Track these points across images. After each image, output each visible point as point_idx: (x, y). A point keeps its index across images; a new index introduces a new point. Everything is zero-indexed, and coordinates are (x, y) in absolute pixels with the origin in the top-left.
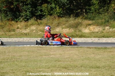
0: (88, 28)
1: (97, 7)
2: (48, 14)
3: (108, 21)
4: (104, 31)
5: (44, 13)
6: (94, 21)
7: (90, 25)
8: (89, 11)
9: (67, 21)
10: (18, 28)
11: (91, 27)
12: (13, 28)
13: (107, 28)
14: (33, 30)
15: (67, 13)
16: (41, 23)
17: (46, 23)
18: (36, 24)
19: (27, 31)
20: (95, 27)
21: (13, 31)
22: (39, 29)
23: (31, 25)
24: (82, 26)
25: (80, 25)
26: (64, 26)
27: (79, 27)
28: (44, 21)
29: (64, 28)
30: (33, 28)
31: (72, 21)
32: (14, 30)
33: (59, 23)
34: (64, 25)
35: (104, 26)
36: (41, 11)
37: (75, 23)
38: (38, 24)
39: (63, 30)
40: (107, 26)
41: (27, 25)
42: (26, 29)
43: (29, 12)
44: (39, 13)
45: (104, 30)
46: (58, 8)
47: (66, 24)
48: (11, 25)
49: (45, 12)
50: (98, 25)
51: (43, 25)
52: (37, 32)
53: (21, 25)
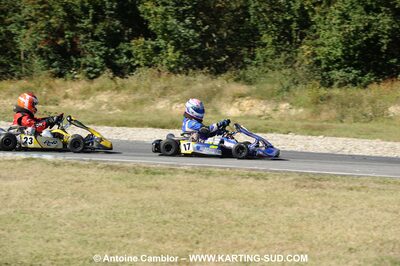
0: (236, 104)
1: (270, 51)
2: (146, 65)
3: (288, 90)
4: (276, 116)
5: (137, 62)
6: (254, 88)
7: (242, 96)
8: (249, 60)
9: (188, 84)
10: (66, 97)
11: (245, 103)
12: (54, 97)
13: (284, 106)
14: (101, 104)
15: (196, 62)
16: (123, 86)
17: (136, 85)
18: (110, 88)
19: (88, 105)
20: (254, 101)
21: (54, 104)
22: (115, 100)
23: (98, 90)
24: (223, 99)
25: (218, 95)
26: (177, 97)
27: (214, 100)
28: (132, 80)
29: (177, 101)
30: (103, 97)
31: (200, 85)
32: (56, 102)
33: (165, 88)
34: (178, 92)
35: (277, 101)
36: (129, 54)
37: (206, 91)
38: (117, 88)
39: (174, 107)
40: (284, 100)
41: (89, 90)
42: (84, 99)
43: (101, 57)
44: (125, 59)
45: (275, 110)
46: (171, 49)
47: (183, 90)
48: (51, 87)
49: (139, 59)
50: (264, 96)
51: (127, 91)
52: (110, 110)
53: (74, 90)
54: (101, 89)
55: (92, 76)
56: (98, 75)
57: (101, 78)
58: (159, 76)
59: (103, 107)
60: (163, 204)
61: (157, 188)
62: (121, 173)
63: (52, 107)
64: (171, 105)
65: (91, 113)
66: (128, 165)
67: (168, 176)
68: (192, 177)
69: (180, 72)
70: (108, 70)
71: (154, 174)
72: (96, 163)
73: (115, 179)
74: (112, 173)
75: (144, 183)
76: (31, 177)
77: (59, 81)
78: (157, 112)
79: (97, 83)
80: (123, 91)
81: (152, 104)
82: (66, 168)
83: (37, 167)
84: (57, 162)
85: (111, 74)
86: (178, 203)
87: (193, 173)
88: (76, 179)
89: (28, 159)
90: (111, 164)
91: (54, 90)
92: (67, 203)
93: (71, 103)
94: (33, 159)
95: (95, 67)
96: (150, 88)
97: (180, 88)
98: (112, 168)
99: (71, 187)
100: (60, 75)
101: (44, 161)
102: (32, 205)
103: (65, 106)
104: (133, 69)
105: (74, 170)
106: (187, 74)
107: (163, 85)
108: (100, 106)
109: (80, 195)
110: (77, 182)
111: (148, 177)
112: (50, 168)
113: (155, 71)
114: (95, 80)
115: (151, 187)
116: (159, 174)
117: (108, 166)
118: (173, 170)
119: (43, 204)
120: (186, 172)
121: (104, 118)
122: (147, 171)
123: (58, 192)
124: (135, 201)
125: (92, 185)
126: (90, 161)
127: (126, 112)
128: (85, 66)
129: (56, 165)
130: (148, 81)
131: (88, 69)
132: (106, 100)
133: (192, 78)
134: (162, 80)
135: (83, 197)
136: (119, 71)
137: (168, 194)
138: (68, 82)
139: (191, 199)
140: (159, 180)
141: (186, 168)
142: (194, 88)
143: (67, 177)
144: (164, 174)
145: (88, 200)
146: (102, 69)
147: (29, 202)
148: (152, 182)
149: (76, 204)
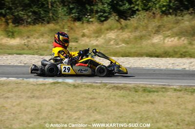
2: (143, 9)
5: (136, 7)
9: (177, 23)
10: (83, 36)
12: (75, 36)
14: (110, 40)
16: (126, 26)
17: (135, 25)
18: (117, 28)
19: (100, 41)
21: (74, 41)
22: (121, 37)
23: (107, 30)
26: (169, 33)
28: (133, 21)
29: (169, 36)
30: (112, 35)
31: (187, 23)
33: (159, 27)
34: (169, 29)
38: (122, 28)
39: (166, 41)
41: (101, 30)
42: (97, 37)
43: (109, 4)
44: (127, 6)
47: (173, 27)
49: (138, 5)
51: (130, 30)
52: (117, 44)
53: (89, 31)
54: (110, 29)
55: (103, 19)
56: (107, 18)
57: (109, 20)
58: (154, 17)
59: (112, 42)
60: (156, 115)
61: (152, 103)
62: (125, 92)
63: (73, 44)
64: (164, 39)
65: (103, 47)
66: (130, 86)
67: (161, 93)
68: (179, 94)
69: (170, 14)
70: (115, 14)
71: (150, 92)
72: (105, 84)
73: (120, 96)
74: (117, 91)
75: (142, 99)
76: (57, 96)
77: (78, 24)
78: (153, 45)
79: (106, 24)
80: (126, 30)
81: (149, 39)
82: (83, 89)
83: (62, 89)
84: (76, 84)
85: (117, 17)
86: (169, 114)
87: (180, 91)
88: (90, 97)
89: (54, 83)
90: (117, 85)
91: (75, 31)
92: (84, 115)
93: (87, 40)
94: (58, 83)
95: (104, 12)
96: (147, 27)
97: (171, 26)
98: (117, 88)
99: (87, 103)
100: (78, 19)
101: (67, 84)
102: (57, 117)
103: (83, 43)
104: (134, 13)
105: (89, 90)
106: (176, 15)
107: (158, 24)
108: (109, 42)
109: (93, 109)
110: (91, 99)
111: (145, 94)
112: (71, 89)
113: (151, 14)
114: (105, 22)
115: (147, 102)
116: (154, 92)
117: (114, 87)
118: (165, 89)
119: (65, 117)
120: (175, 90)
121: (112, 51)
122: (145, 90)
123: (77, 107)
124: (136, 113)
125: (103, 101)
126: (101, 83)
127: (129, 46)
128: (97, 12)
129: (75, 86)
130: (146, 21)
131: (99, 14)
132: (114, 37)
133: (180, 18)
134: (156, 20)
135: (96, 110)
136: (123, 15)
137: (161, 107)
138: (85, 25)
139: (179, 111)
140: (154, 96)
141: (175, 87)
142: (182, 25)
143: (84, 95)
144: (157, 92)
145: (99, 113)
146: (110, 13)
147: (56, 115)
148: (148, 98)
149: (91, 116)
